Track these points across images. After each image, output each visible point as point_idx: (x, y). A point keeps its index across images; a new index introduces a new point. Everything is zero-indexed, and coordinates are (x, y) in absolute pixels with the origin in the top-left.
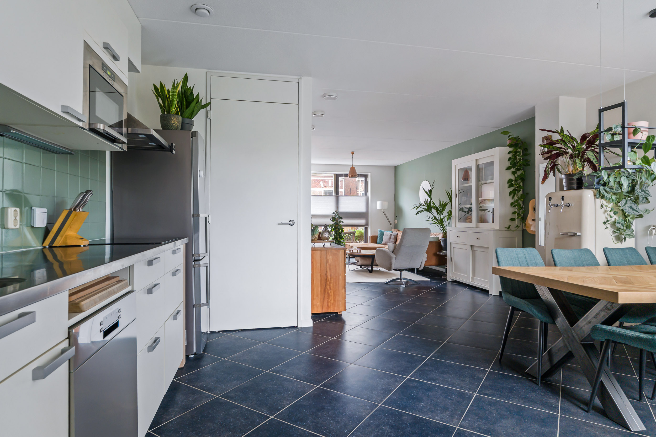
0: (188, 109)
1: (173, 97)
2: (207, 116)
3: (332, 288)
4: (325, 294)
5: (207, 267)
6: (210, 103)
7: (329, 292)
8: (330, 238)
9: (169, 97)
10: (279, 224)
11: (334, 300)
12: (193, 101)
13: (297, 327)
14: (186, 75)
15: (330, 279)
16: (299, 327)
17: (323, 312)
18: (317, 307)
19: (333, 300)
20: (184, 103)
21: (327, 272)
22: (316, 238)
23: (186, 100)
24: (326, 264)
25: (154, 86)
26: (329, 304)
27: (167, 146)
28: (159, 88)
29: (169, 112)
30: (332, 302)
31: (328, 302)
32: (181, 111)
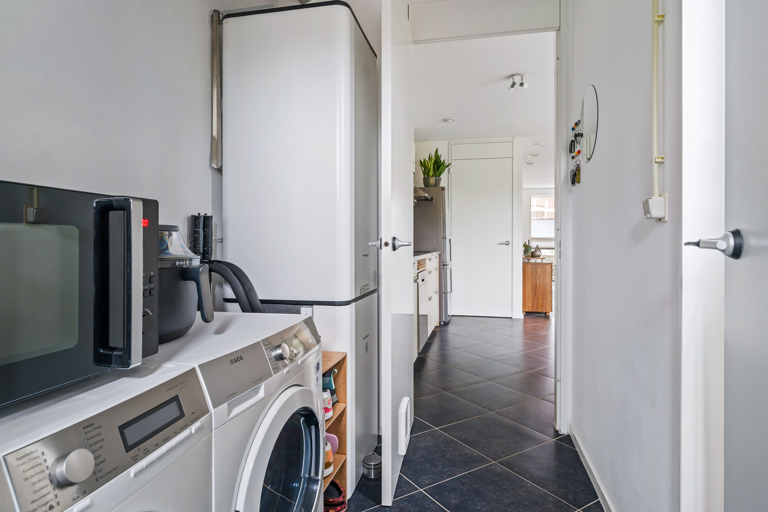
0: (438, 171)
1: (430, 167)
2: (449, 172)
3: (540, 293)
4: (535, 297)
5: (451, 270)
6: (451, 163)
7: (539, 296)
8: (540, 256)
9: (428, 166)
10: (498, 244)
11: (543, 303)
12: (441, 165)
13: (511, 318)
14: (437, 149)
15: (539, 287)
16: (513, 318)
17: (533, 311)
18: (529, 307)
19: (541, 302)
20: (436, 167)
21: (536, 281)
22: (529, 255)
23: (437, 165)
24: (536, 275)
25: (420, 161)
26: (539, 306)
27: (430, 198)
28: (423, 162)
29: (428, 175)
30: (541, 304)
31: (537, 304)
32: (435, 174)
